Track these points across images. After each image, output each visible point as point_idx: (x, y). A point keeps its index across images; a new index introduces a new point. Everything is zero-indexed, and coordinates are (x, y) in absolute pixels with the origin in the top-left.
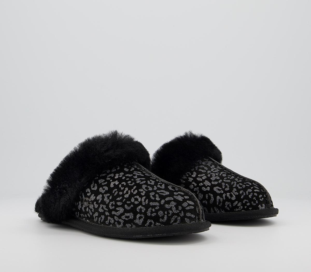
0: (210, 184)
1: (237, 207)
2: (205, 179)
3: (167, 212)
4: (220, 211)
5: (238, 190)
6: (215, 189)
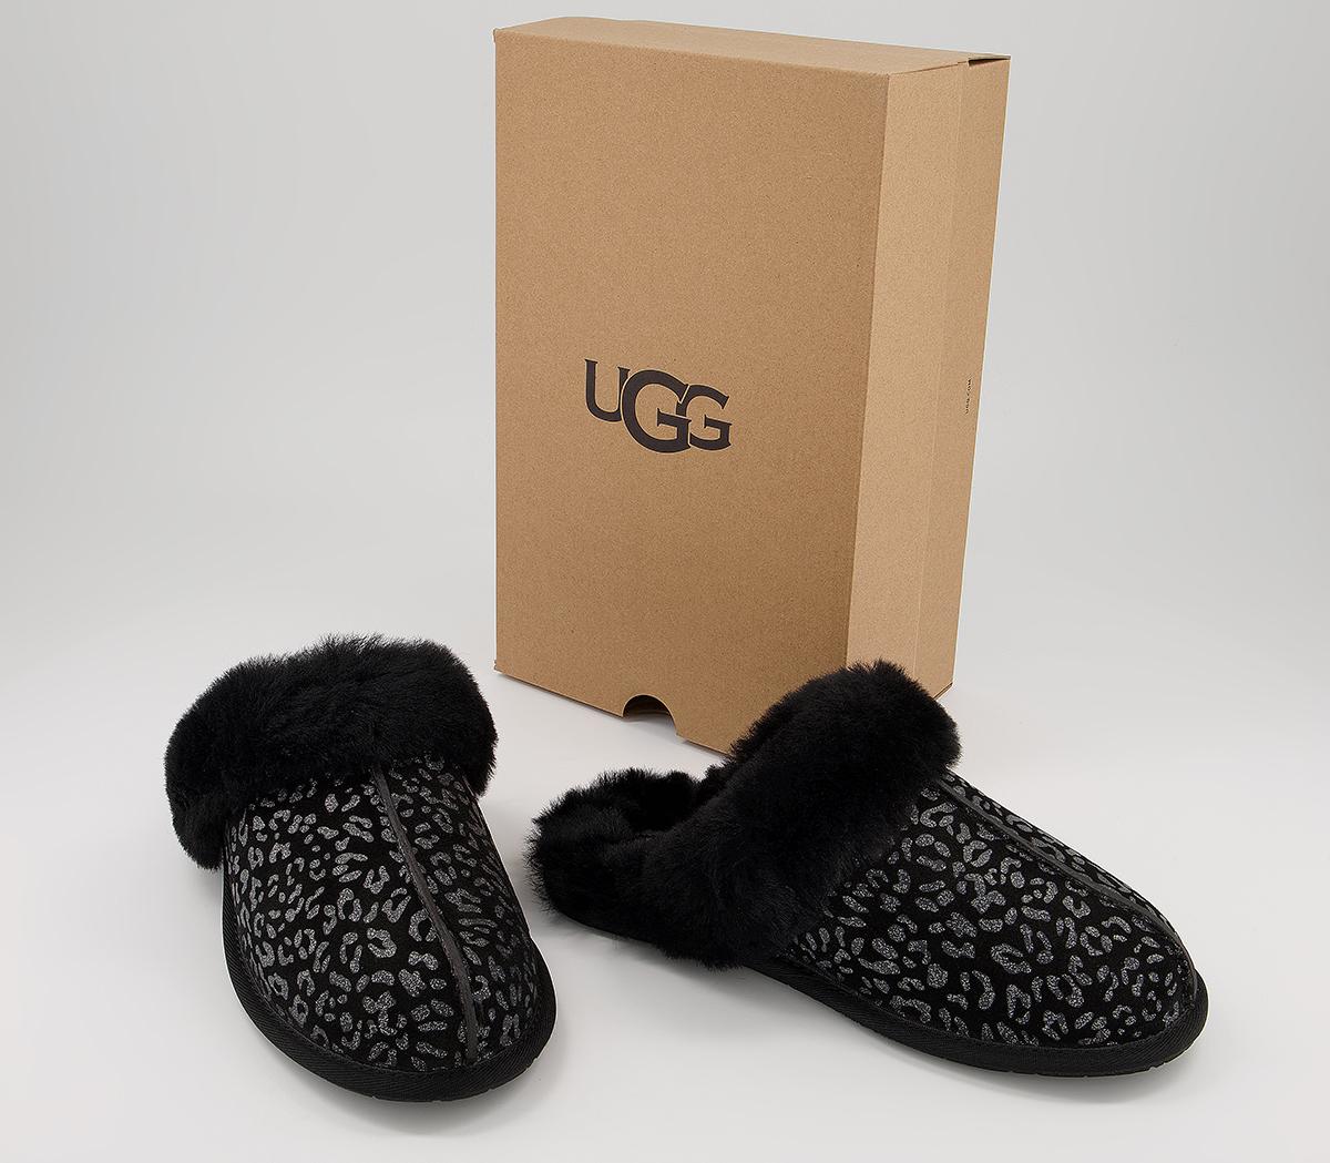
0: (971, 930)
1: (1088, 1031)
2: (951, 907)
3: (363, 1025)
4: (1021, 1038)
5: (1090, 966)
6: (998, 953)
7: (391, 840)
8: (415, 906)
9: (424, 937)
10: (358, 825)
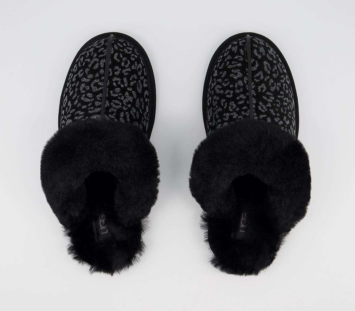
7: (254, 99)
8: (254, 73)
9: (255, 61)
10: (263, 109)
